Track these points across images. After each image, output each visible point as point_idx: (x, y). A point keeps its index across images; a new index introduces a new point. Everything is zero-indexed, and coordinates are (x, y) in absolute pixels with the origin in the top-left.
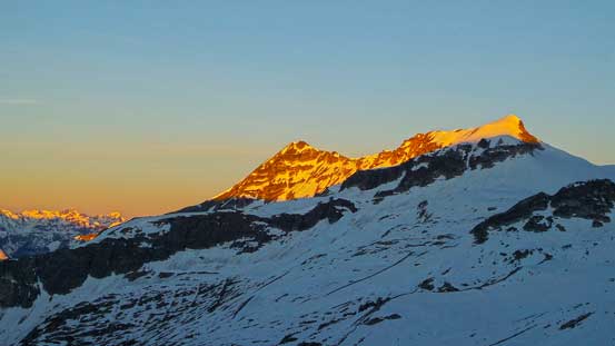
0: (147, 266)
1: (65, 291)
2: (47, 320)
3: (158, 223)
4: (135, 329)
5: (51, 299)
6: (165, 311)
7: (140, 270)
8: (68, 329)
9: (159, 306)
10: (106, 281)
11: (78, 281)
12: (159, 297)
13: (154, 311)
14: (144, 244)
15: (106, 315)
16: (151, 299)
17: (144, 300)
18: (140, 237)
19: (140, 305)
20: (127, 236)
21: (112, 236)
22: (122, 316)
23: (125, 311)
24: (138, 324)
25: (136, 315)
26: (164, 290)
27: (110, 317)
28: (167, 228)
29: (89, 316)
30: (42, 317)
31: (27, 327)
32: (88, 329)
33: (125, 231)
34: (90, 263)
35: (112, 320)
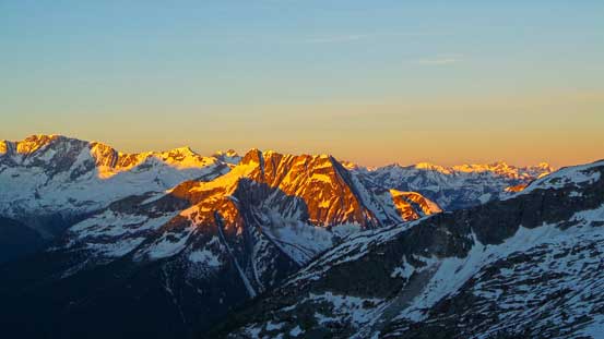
0: (578, 215)
1: (498, 241)
2: (482, 270)
3: (587, 172)
4: (568, 278)
5: (485, 249)
6: (599, 260)
7: (572, 220)
8: (502, 277)
9: (592, 255)
10: (538, 230)
11: (510, 231)
12: (592, 246)
13: (587, 259)
14: (574, 194)
15: (539, 264)
16: (584, 248)
17: (577, 249)
18: (570, 187)
19: (573, 253)
20: (557, 186)
21: (541, 187)
22: (556, 265)
23: (559, 260)
24: (571, 273)
25: (569, 264)
26: (597, 238)
27: (544, 266)
28: (596, 176)
29: (523, 265)
30: (476, 267)
31: (464, 276)
32: (523, 278)
33: (553, 181)
34: (521, 214)
35: (546, 269)
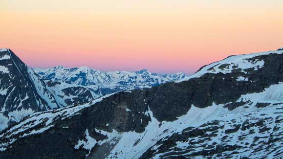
0: (245, 97)
1: (172, 118)
2: (158, 143)
3: (252, 60)
4: (241, 150)
5: (160, 125)
6: (269, 135)
7: (239, 101)
8: (178, 149)
9: (261, 131)
10: (208, 110)
12: (260, 123)
13: (257, 134)
14: (241, 78)
15: (212, 138)
16: (253, 125)
17: (246, 126)
18: (237, 72)
19: (244, 129)
20: (225, 71)
21: (210, 72)
22: (228, 139)
23: (230, 135)
24: (244, 145)
25: (240, 138)
26: (264, 117)
27: (217, 140)
28: (261, 64)
29: (196, 139)
30: (153, 140)
31: (143, 148)
32: (198, 150)
33: (222, 67)
34: (193, 93)
35: (219, 142)
